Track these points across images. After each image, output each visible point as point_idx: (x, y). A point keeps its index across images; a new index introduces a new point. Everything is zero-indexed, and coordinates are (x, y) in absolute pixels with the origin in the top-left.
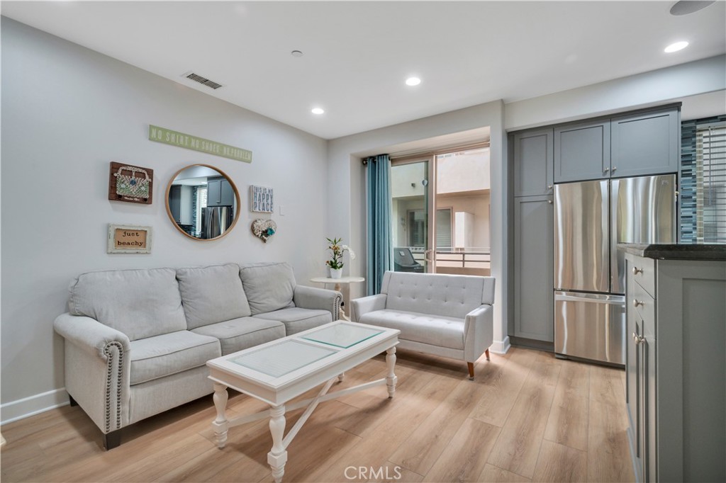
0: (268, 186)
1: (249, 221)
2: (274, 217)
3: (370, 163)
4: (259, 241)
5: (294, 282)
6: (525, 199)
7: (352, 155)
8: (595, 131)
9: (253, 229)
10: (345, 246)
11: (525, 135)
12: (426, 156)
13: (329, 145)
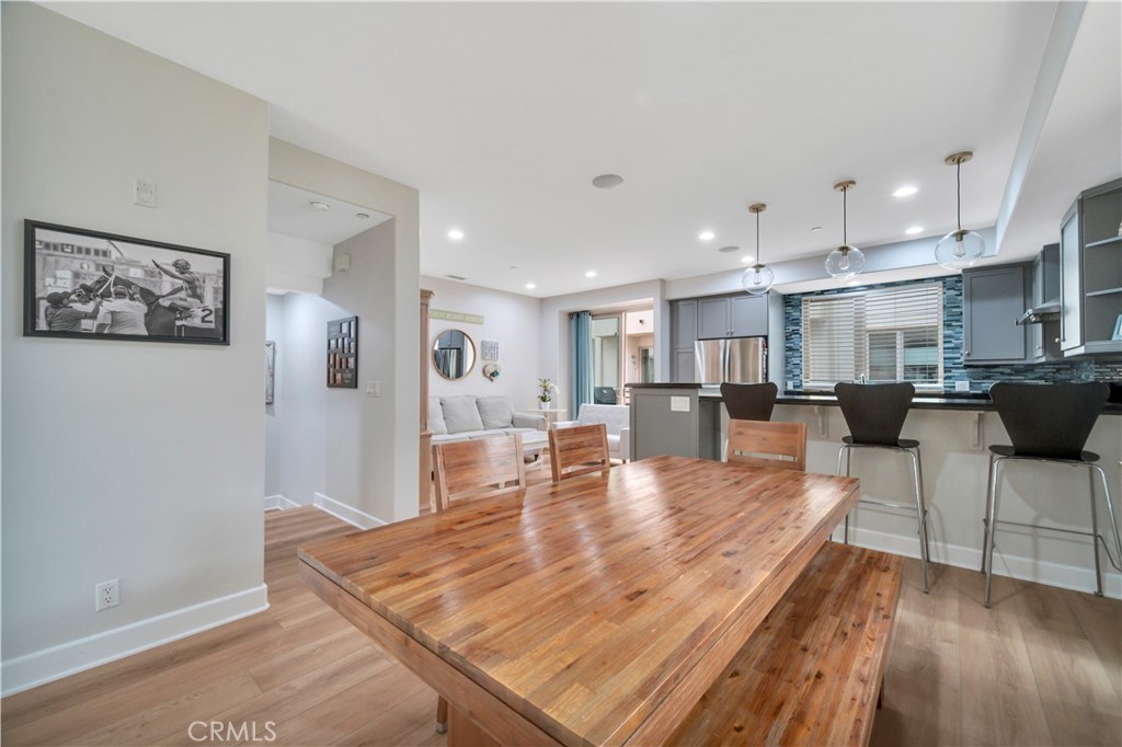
0: (495, 340)
1: (481, 366)
2: (499, 362)
3: (575, 317)
4: (488, 380)
5: (513, 411)
6: (680, 351)
7: (560, 312)
8: (722, 304)
9: (484, 372)
10: (552, 385)
11: (680, 303)
12: (616, 314)
13: (542, 303)
